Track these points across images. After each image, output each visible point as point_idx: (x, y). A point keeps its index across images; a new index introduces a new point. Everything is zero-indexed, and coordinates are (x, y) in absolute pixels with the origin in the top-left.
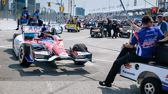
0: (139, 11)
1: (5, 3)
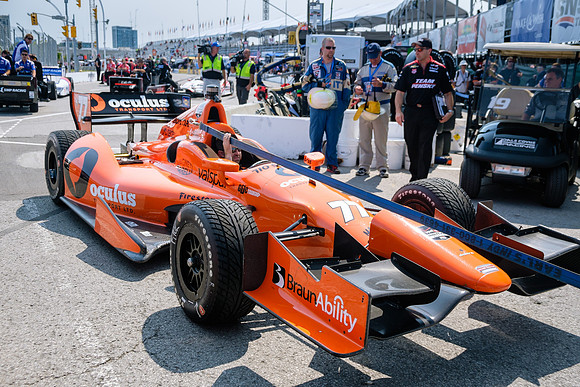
0: (273, 32)
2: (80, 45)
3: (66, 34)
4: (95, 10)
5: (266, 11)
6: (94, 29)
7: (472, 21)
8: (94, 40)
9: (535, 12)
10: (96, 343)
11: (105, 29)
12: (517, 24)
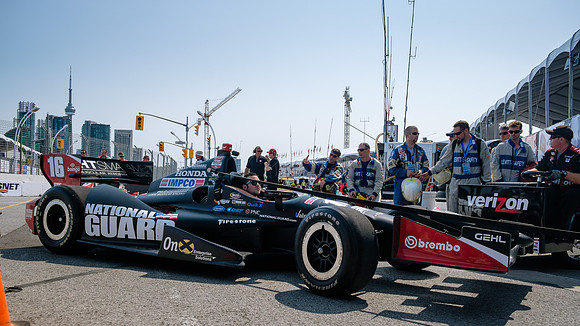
1: (62, 146)
3: (185, 155)
4: (209, 139)
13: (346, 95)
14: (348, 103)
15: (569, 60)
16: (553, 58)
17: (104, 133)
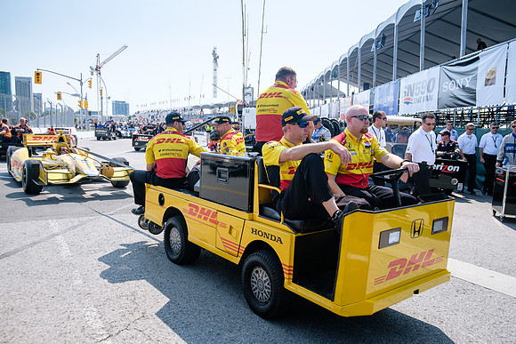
2: (90, 113)
3: (80, 106)
4: (101, 91)
5: (215, 92)
6: (100, 102)
7: (348, 99)
8: (100, 110)
9: (388, 95)
10: (100, 324)
11: (107, 102)
12: (377, 102)
13: (214, 53)
14: (215, 59)
15: (374, 45)
16: (364, 42)
17: (5, 80)
